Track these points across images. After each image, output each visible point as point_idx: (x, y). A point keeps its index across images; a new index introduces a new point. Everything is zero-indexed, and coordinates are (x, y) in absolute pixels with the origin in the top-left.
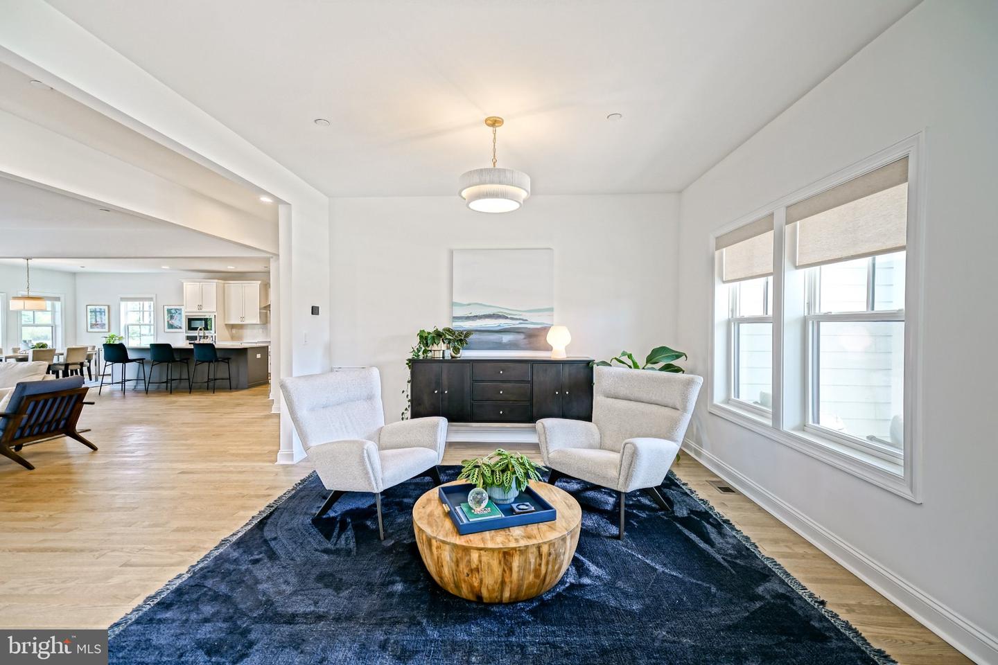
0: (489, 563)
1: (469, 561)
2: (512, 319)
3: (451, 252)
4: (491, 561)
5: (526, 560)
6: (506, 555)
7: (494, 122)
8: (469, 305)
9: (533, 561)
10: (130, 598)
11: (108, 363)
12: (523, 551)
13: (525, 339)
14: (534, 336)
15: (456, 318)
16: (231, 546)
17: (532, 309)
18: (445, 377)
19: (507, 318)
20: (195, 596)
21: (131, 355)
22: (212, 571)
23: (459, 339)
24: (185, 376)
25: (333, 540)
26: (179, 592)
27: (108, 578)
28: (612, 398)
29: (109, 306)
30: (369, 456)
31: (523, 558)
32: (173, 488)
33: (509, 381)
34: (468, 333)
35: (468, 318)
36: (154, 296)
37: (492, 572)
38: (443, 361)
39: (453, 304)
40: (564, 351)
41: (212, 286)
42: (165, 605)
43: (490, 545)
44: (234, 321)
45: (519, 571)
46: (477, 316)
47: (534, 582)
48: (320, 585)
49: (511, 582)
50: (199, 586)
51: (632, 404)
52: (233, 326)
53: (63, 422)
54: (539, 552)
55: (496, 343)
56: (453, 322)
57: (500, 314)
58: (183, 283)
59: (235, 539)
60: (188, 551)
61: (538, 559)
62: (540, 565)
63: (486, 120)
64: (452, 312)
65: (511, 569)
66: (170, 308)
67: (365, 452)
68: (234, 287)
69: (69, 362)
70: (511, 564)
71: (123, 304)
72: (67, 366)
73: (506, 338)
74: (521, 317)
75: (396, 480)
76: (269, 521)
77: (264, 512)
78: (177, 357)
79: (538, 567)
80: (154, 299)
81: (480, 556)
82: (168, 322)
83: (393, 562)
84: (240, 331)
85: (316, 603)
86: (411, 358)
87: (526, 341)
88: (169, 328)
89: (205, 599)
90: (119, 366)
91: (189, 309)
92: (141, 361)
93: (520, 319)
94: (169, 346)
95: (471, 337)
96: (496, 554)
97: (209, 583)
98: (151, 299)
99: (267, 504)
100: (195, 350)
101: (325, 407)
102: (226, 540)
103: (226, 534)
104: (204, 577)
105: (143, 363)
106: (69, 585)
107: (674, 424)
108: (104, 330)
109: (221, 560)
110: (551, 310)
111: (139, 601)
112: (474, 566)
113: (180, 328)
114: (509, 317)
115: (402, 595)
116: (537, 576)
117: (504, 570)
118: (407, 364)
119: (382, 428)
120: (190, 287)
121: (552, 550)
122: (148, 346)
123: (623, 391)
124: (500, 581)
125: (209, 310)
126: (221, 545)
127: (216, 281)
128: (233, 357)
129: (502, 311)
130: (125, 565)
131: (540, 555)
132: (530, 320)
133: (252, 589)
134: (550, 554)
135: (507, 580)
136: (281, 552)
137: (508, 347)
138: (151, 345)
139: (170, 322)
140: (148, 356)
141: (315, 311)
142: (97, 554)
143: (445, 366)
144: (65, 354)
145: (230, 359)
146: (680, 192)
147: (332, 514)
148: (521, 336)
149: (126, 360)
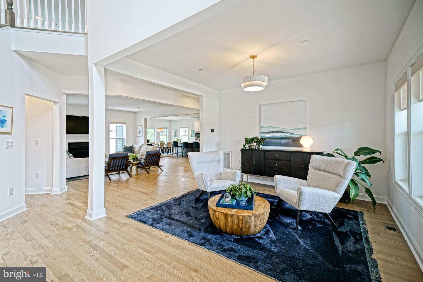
0: (221, 217)
1: (216, 215)
2: (286, 133)
3: (260, 106)
4: (221, 216)
5: (233, 219)
6: (226, 215)
7: (253, 57)
8: (267, 127)
9: (236, 220)
10: (148, 205)
11: (174, 147)
12: (232, 216)
13: (292, 142)
14: (296, 141)
15: (262, 133)
16: (173, 200)
17: (297, 128)
18: (254, 156)
19: (284, 132)
20: (158, 209)
21: (179, 145)
22: (165, 204)
23: (260, 141)
25: (196, 204)
26: (156, 207)
27: (147, 200)
28: (317, 170)
29: (178, 130)
30: (204, 178)
31: (232, 218)
32: (171, 183)
33: (280, 160)
34: (265, 138)
35: (267, 133)
37: (222, 221)
38: (255, 150)
39: (261, 127)
40: (309, 148)
42: (152, 209)
43: (222, 211)
45: (231, 223)
46: (270, 132)
47: (237, 229)
48: (185, 214)
49: (229, 226)
50: (161, 207)
51: (326, 174)
53: (156, 162)
54: (238, 218)
55: (279, 143)
56: (261, 134)
57: (281, 131)
58: (194, 122)
59: (174, 198)
60: (164, 199)
61: (238, 220)
62: (239, 223)
63: (250, 57)
64: (260, 130)
65: (228, 221)
66: (192, 130)
67: (203, 177)
70: (228, 219)
71: (181, 129)
72: (167, 148)
73: (283, 141)
74: (290, 132)
75: (216, 189)
76: (185, 196)
77: (186, 193)
78: (189, 146)
79: (238, 223)
81: (218, 214)
82: (191, 135)
83: (207, 214)
85: (181, 218)
86: (242, 148)
87: (293, 143)
88: (191, 137)
89: (160, 210)
90: (177, 148)
91: (196, 131)
92: (181, 147)
93: (290, 133)
94: (187, 142)
95: (266, 140)
96: (223, 214)
97: (163, 207)
98: (187, 127)
99: (188, 191)
100: (194, 144)
101: (203, 163)
102: (173, 198)
103: (173, 197)
104: (163, 205)
106: (141, 200)
107: (338, 185)
108: (176, 137)
109: (169, 202)
110: (305, 128)
111: (149, 206)
112: (217, 217)
114: (285, 132)
115: (203, 223)
116: (238, 226)
117: (226, 221)
118: (240, 150)
119: (222, 172)
121: (244, 219)
123: (322, 167)
124: (225, 224)
126: (171, 199)
129: (281, 129)
130: (152, 199)
131: (239, 219)
132: (295, 133)
133: (170, 210)
134: (243, 220)
135: (227, 225)
136: (182, 204)
137: (284, 145)
138: (184, 142)
140: (183, 145)
141: (212, 131)
142: (148, 195)
143: (254, 152)
144: (167, 144)
146: (386, 60)
147: (202, 198)
148: (290, 141)
149: (178, 147)
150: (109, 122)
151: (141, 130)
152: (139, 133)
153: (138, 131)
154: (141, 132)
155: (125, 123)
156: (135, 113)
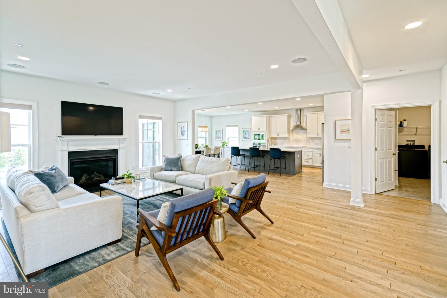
11: (233, 156)
21: (241, 153)
24: (262, 164)
29: (222, 129)
36: (238, 124)
41: (265, 118)
44: (273, 136)
52: (272, 138)
58: (251, 118)
66: (245, 129)
68: (274, 118)
69: (215, 153)
71: (227, 128)
80: (238, 126)
82: (244, 136)
84: (276, 140)
88: (244, 139)
91: (255, 131)
92: (244, 155)
98: (237, 126)
105: (244, 157)
108: (220, 139)
113: (249, 139)
120: (255, 120)
122: (249, 149)
125: (263, 130)
127: (267, 115)
128: (287, 156)
138: (250, 148)
139: (245, 136)
140: (248, 154)
144: (214, 150)
145: (286, 157)
149: (240, 155)
150: (137, 116)
151: (185, 129)
152: (183, 134)
153: (180, 131)
154: (186, 133)
155: (160, 118)
156: (175, 101)
